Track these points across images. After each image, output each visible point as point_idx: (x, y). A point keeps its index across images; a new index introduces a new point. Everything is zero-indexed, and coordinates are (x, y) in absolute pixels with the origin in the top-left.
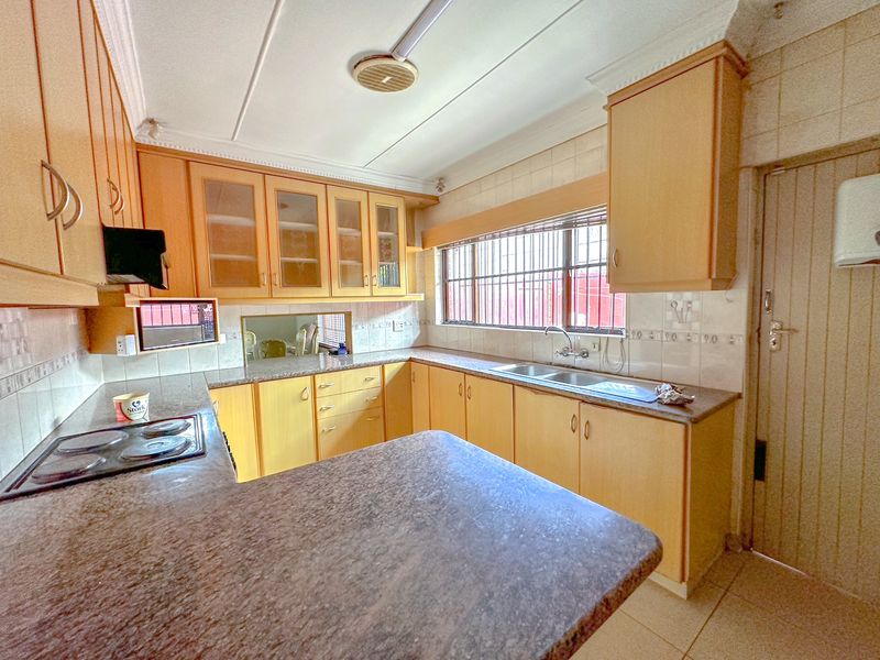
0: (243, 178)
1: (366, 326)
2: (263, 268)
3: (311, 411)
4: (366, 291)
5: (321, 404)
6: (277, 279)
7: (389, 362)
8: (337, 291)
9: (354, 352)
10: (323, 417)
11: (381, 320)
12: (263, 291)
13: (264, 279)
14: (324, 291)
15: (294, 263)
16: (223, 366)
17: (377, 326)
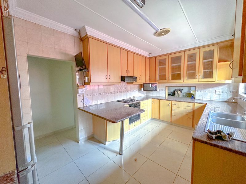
0: (164, 57)
1: (202, 91)
2: (167, 76)
3: (170, 109)
4: (196, 80)
5: (173, 108)
6: (170, 78)
7: (197, 103)
8: (185, 80)
9: (196, 98)
10: (173, 112)
11: (210, 90)
12: (166, 81)
13: (167, 78)
14: (181, 81)
15: (174, 74)
16: (162, 96)
17: (207, 91)
